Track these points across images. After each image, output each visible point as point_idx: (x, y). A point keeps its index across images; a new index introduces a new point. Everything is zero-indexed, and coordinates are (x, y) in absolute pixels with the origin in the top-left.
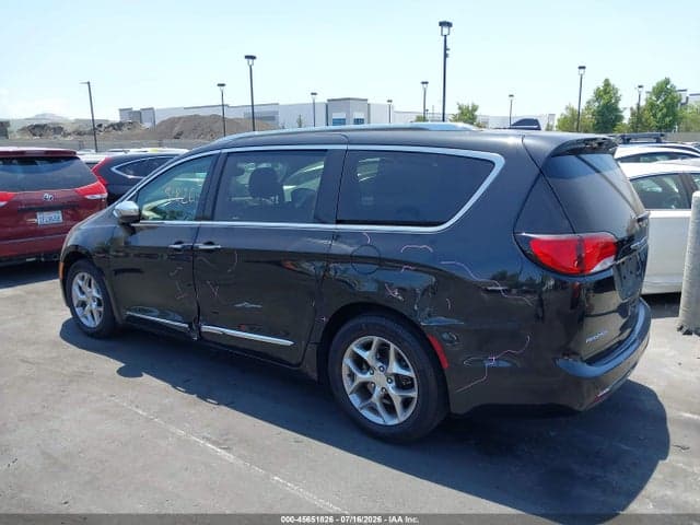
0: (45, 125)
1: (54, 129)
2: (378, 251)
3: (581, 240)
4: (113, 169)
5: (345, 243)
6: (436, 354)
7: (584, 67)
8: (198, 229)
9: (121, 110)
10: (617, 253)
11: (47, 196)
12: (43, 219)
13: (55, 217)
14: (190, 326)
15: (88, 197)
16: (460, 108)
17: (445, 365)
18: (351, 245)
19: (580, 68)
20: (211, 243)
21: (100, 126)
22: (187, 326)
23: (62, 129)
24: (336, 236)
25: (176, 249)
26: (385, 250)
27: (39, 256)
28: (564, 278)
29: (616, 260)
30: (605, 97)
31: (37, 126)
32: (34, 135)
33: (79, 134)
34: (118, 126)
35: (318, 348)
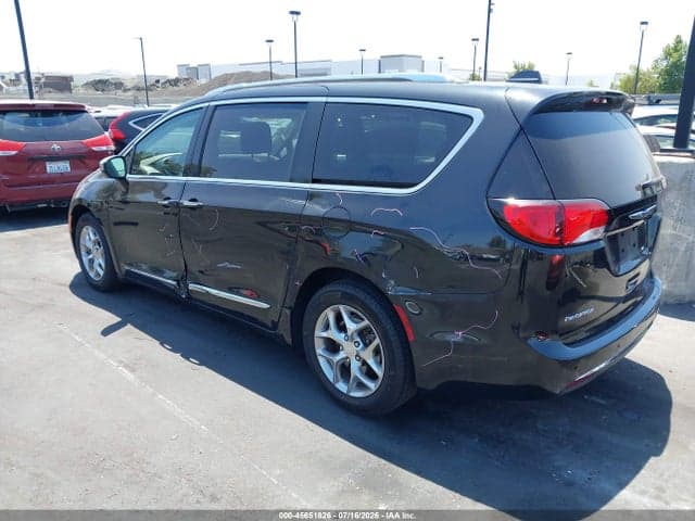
0: (107, 80)
1: (115, 84)
2: (349, 213)
3: (562, 207)
4: (131, 123)
5: (318, 204)
6: (402, 326)
7: (646, 23)
8: (185, 185)
9: (179, 66)
10: (609, 224)
11: (56, 146)
12: (53, 168)
13: (63, 167)
14: (178, 284)
15: (95, 149)
16: (516, 67)
17: (411, 338)
18: (324, 206)
19: (643, 23)
20: (194, 200)
21: (158, 81)
22: (174, 283)
23: (122, 84)
24: (311, 196)
25: (164, 206)
26: (356, 213)
27: (49, 203)
28: (540, 250)
29: (606, 231)
30: (675, 55)
31: (100, 81)
32: (97, 90)
33: (138, 89)
34: (175, 82)
35: (292, 313)
